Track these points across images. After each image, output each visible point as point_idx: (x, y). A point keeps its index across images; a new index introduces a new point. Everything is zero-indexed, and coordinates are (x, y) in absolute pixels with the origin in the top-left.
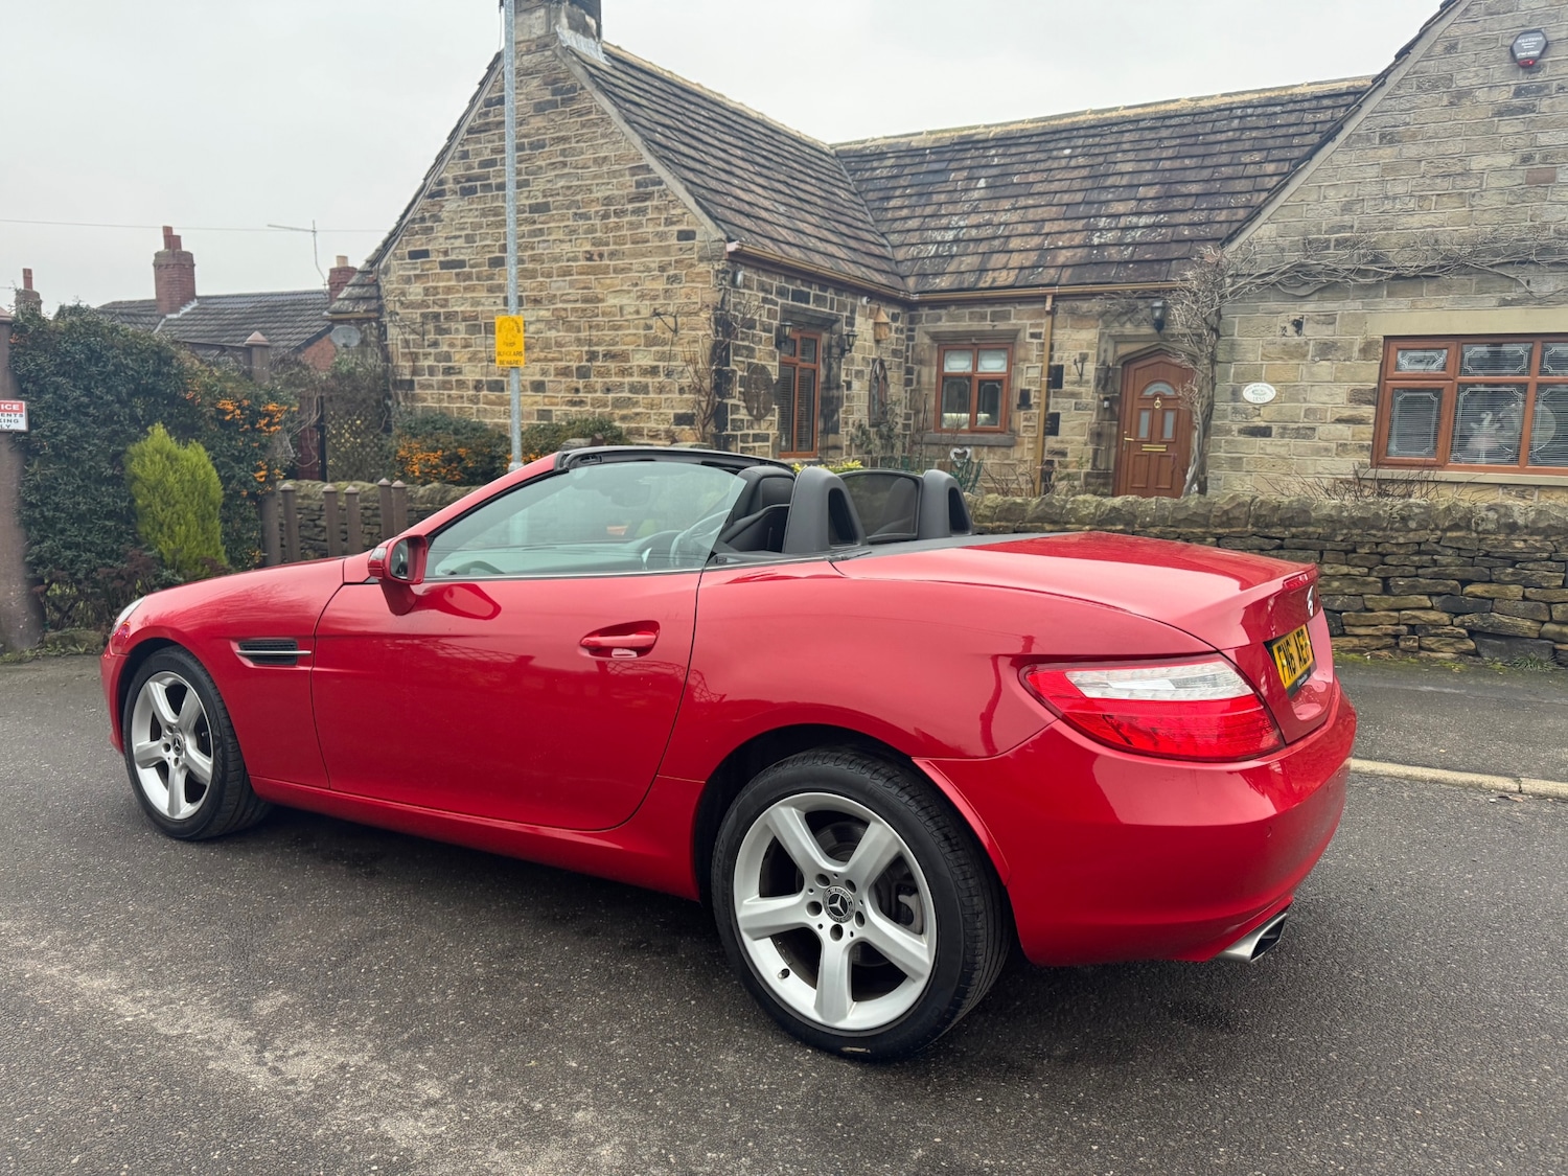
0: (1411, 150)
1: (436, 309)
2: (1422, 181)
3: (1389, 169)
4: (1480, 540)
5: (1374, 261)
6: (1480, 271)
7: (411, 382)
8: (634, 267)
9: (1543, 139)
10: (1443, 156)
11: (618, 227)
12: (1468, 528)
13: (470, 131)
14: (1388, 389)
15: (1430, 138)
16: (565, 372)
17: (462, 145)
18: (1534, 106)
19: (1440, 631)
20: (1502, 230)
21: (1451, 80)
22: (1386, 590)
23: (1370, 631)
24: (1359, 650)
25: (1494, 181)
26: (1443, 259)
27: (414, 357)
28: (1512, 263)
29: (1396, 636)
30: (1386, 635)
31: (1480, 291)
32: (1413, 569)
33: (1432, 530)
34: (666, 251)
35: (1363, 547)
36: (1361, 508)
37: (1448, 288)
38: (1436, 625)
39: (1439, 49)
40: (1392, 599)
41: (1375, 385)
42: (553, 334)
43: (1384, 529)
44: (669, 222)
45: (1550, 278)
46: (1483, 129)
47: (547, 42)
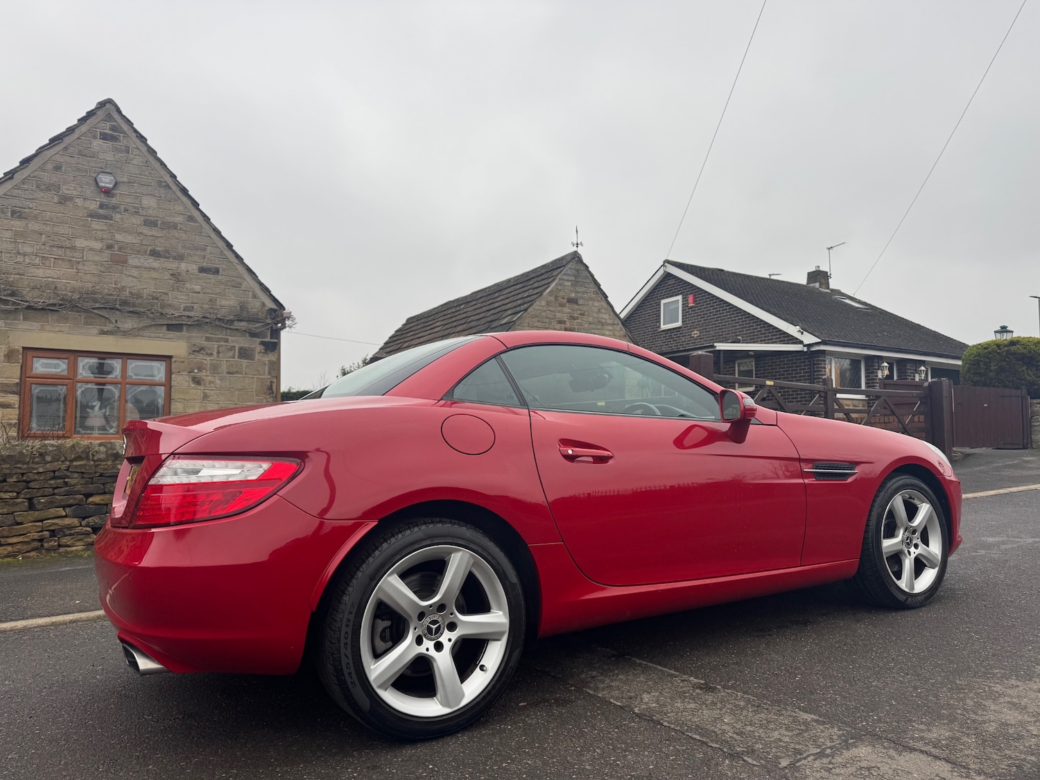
0: (34, 226)
2: (43, 247)
3: (17, 234)
4: (96, 466)
5: (13, 294)
6: (86, 311)
9: (118, 237)
10: (57, 234)
12: (87, 458)
14: (28, 384)
15: (47, 221)
18: (112, 217)
19: (73, 532)
20: (97, 288)
21: (59, 188)
22: (31, 507)
23: (21, 539)
24: (12, 555)
25: (90, 256)
26: (61, 300)
28: (106, 308)
29: (41, 540)
30: (34, 540)
31: (86, 323)
32: (51, 490)
33: (63, 462)
35: (12, 477)
36: (8, 449)
37: (66, 319)
38: (70, 527)
39: (49, 166)
40: (37, 513)
41: (18, 381)
43: (28, 463)
45: (129, 320)
46: (82, 223)
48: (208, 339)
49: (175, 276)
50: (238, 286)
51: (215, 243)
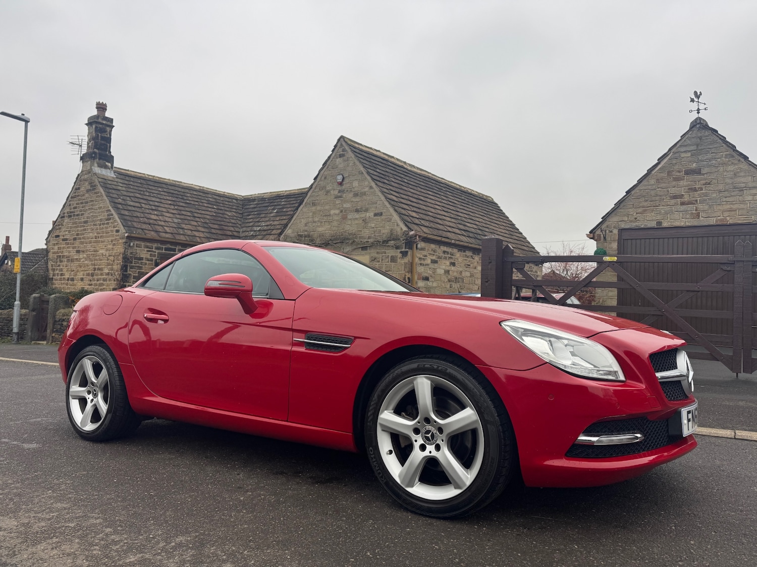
0: (319, 208)
1: (60, 254)
2: (321, 217)
3: (314, 213)
6: (333, 245)
7: (52, 278)
8: (106, 241)
9: (344, 205)
10: (325, 210)
11: (103, 228)
13: (72, 198)
16: (88, 275)
17: (69, 202)
18: (342, 196)
21: (326, 187)
25: (336, 218)
27: (54, 270)
28: (340, 243)
34: (113, 236)
39: (323, 178)
42: (86, 262)
44: (114, 227)
45: (348, 247)
46: (332, 202)
47: (90, 171)
48: (378, 253)
49: (365, 221)
50: (390, 220)
51: (380, 199)
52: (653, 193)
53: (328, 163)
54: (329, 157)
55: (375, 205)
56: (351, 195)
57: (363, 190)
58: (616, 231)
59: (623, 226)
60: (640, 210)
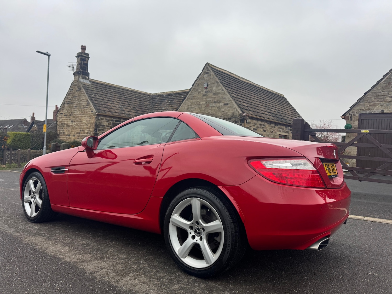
0: (194, 101)
1: (63, 123)
3: (192, 103)
7: (59, 135)
8: (86, 116)
9: (208, 100)
10: (198, 102)
11: (84, 110)
13: (69, 94)
16: (77, 133)
17: (68, 96)
18: (207, 94)
21: (198, 90)
27: (60, 130)
34: (90, 114)
39: (197, 85)
42: (76, 127)
44: (90, 109)
46: (202, 98)
47: (78, 81)
49: (219, 108)
50: (232, 108)
51: (227, 96)
52: (379, 94)
53: (200, 77)
54: (200, 74)
55: (224, 100)
56: (212, 94)
57: (218, 92)
58: (357, 115)
59: (362, 112)
60: (372, 104)
